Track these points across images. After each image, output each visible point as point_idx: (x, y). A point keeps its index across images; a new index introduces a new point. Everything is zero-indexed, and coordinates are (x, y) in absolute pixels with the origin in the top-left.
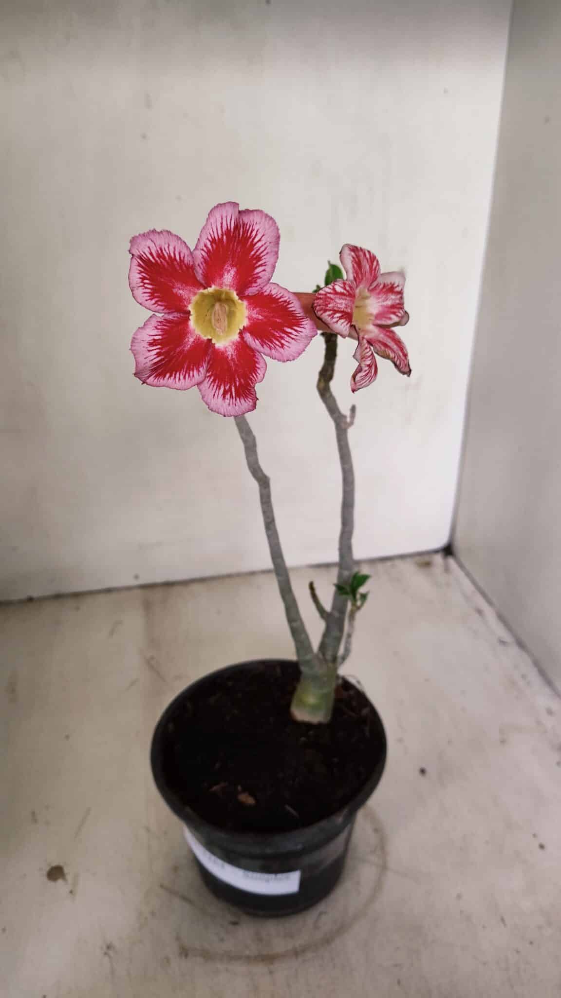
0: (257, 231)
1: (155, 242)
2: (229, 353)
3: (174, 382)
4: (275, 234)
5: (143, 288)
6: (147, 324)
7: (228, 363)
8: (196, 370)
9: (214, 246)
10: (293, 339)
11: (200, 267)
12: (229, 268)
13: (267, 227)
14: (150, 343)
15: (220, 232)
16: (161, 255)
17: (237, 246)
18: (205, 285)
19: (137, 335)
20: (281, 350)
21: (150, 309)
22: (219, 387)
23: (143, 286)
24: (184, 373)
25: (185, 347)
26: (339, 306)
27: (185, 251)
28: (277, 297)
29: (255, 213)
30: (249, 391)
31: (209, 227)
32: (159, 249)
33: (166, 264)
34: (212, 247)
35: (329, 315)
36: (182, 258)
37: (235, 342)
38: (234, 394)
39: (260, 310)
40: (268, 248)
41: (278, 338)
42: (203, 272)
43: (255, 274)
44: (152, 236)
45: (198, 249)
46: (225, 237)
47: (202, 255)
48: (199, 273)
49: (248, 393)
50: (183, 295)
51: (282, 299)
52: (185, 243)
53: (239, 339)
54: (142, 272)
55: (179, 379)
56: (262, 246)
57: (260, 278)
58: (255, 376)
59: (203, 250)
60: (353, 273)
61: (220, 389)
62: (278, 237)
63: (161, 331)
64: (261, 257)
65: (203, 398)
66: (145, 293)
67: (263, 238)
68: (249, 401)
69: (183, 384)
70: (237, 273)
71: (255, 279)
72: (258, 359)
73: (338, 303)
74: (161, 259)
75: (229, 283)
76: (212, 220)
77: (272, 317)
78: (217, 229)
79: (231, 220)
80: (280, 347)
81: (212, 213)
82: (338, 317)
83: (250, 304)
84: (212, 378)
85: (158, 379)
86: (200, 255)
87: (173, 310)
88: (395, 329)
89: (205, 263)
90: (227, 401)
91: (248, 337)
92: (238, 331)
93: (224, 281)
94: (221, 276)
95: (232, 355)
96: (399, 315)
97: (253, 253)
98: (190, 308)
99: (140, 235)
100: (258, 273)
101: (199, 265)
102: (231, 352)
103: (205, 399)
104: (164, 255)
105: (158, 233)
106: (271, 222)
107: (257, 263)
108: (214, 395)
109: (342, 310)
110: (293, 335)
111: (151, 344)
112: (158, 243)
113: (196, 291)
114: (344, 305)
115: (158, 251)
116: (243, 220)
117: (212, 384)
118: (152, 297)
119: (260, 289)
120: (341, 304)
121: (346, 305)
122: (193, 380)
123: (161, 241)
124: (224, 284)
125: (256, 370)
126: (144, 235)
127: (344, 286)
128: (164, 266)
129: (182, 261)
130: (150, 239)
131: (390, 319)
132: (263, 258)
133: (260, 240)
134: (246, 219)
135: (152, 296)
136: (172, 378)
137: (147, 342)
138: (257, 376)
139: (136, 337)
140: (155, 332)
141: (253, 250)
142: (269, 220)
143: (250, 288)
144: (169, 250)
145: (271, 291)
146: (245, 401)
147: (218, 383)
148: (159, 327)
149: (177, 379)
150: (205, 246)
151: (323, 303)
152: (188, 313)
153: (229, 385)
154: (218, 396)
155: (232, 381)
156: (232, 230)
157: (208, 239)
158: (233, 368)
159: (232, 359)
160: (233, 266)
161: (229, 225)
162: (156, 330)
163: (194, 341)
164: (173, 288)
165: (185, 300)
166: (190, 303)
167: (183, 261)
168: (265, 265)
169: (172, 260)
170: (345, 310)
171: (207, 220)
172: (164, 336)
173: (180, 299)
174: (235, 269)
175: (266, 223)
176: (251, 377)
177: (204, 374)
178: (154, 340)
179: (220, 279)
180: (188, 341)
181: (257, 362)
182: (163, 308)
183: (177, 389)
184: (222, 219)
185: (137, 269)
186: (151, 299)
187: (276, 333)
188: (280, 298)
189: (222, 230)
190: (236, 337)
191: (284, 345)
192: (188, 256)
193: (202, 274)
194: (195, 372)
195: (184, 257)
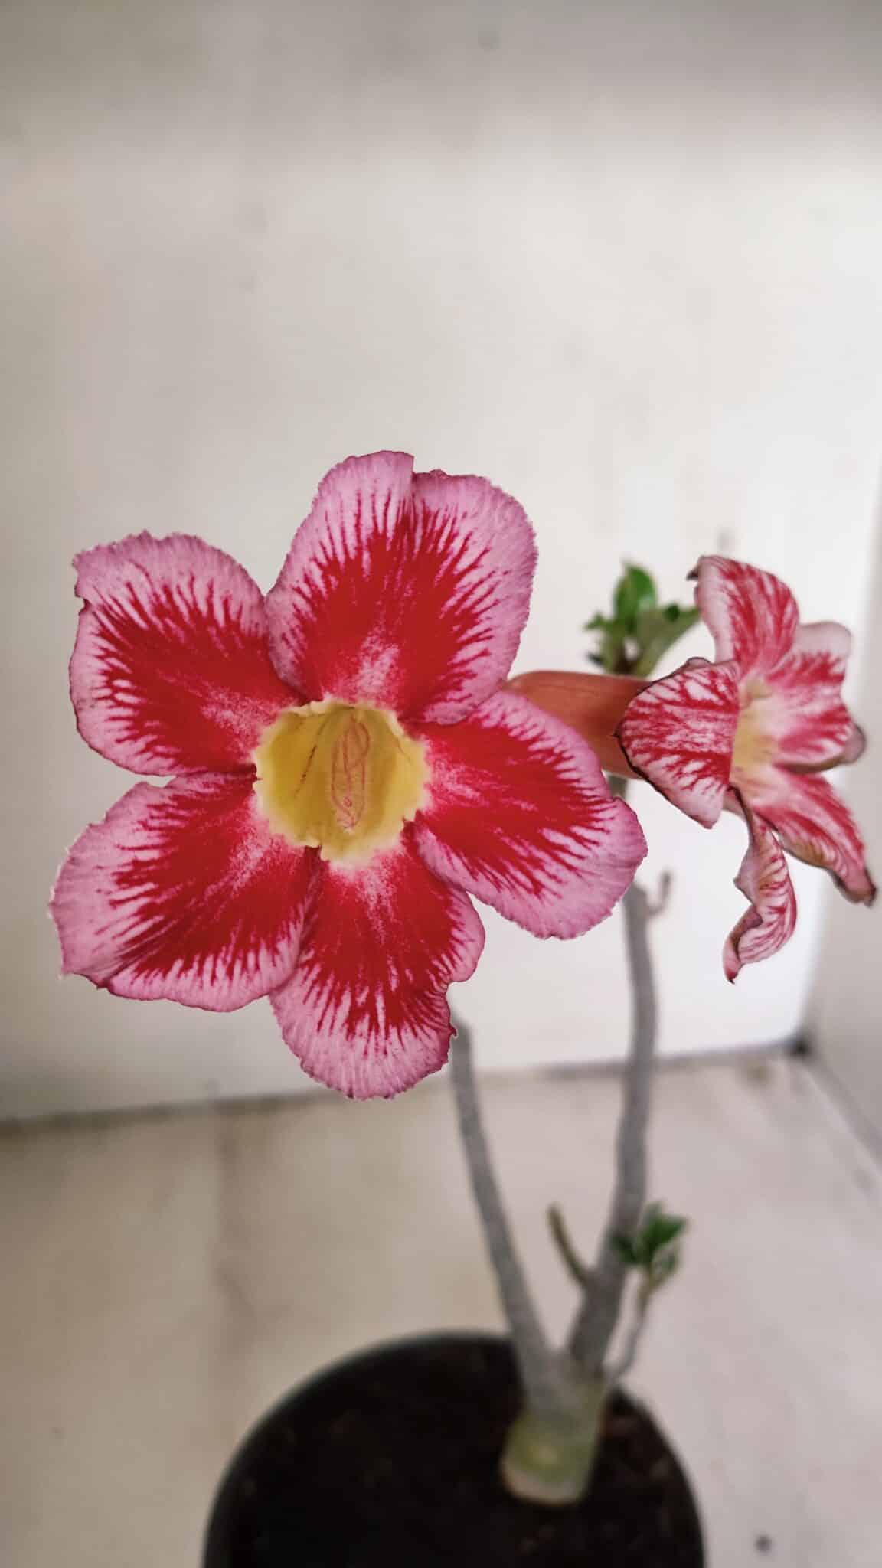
0: (467, 539)
1: (148, 570)
2: (371, 892)
3: (198, 983)
4: (522, 549)
5: (110, 703)
6: (117, 817)
7: (367, 924)
8: (268, 948)
9: (333, 579)
10: (570, 867)
11: (288, 642)
12: (376, 648)
13: (498, 526)
14: (121, 873)
15: (351, 542)
16: (168, 606)
17: (404, 580)
18: (305, 692)
19: (83, 851)
20: (533, 899)
21: (127, 768)
22: (335, 998)
23: (111, 697)
24: (229, 959)
25: (234, 878)
26: (698, 739)
27: (242, 597)
28: (523, 738)
29: (462, 484)
30: (429, 1003)
31: (319, 523)
32: (160, 592)
33: (181, 634)
34: (327, 583)
35: (670, 767)
36: (233, 617)
37: (391, 856)
38: (381, 1018)
39: (468, 770)
40: (496, 591)
41: (524, 863)
42: (297, 657)
43: (456, 665)
44: (136, 553)
45: (283, 589)
46: (366, 556)
47: (295, 606)
48: (286, 657)
49: (424, 1008)
50: (234, 723)
51: (539, 746)
52: (244, 572)
53: (401, 850)
54: (108, 654)
55: (214, 977)
56: (481, 582)
57: (471, 675)
58: (447, 962)
59: (299, 591)
60: (733, 640)
61: (337, 1005)
62: (531, 558)
63: (162, 836)
64: (477, 615)
65: (286, 1031)
66: (114, 719)
67: (484, 561)
68: (429, 1037)
69: (225, 991)
70: (399, 661)
71: (456, 679)
72: (459, 914)
73: (693, 731)
74: (168, 621)
75: (373, 690)
76: (330, 505)
77: (506, 795)
78: (343, 532)
79: (387, 505)
80: (529, 891)
81: (330, 481)
82: (694, 772)
83: (438, 750)
84: (317, 970)
85: (146, 977)
86: (288, 607)
87: (204, 768)
88: (830, 776)
89: (303, 630)
90: (360, 1043)
91: (430, 844)
92: (401, 827)
93: (359, 684)
94: (353, 670)
95: (379, 896)
96: (843, 738)
97: (452, 602)
98: (258, 757)
99: (98, 548)
100: (464, 663)
101: (284, 637)
102: (375, 889)
103: (293, 1035)
104: (176, 609)
105: (159, 543)
106: (508, 514)
107: (462, 631)
108: (320, 1024)
109: (705, 750)
110: (572, 854)
111: (124, 879)
112: (157, 573)
113: (275, 709)
114: (711, 736)
115: (157, 597)
116: (423, 502)
117: (317, 989)
118: (137, 732)
119: (470, 709)
120: (703, 731)
121: (717, 734)
122: (257, 980)
123: (169, 569)
124: (360, 692)
125: (453, 948)
126: (111, 550)
127: (713, 682)
128: (176, 638)
129: (232, 625)
130: (131, 561)
131: (819, 749)
132: (483, 616)
133: (474, 566)
134: (435, 500)
135: (136, 728)
136: (192, 973)
137: (111, 871)
138: (453, 963)
139: (78, 855)
140: (142, 838)
141: (452, 594)
142: (505, 506)
143: (442, 705)
144: (192, 592)
145: (503, 717)
146: (416, 1034)
147: (334, 984)
148: (155, 823)
149: (207, 977)
150: (307, 580)
151: (650, 729)
152: (249, 772)
153: (367, 991)
154: (332, 1027)
155: (376, 979)
156: (390, 534)
157: (315, 560)
158: (383, 935)
159: (381, 911)
160: (387, 640)
161: (380, 521)
162: (145, 833)
163: (262, 860)
164: (206, 704)
165: (238, 736)
166: (255, 744)
167: (238, 625)
168: (489, 638)
169: (202, 620)
170: (714, 749)
171: (316, 503)
172: (172, 850)
173: (227, 734)
174: (394, 650)
175: (496, 515)
176: (436, 963)
177: (290, 957)
178: (136, 863)
179: (350, 677)
180: (246, 858)
181: (454, 924)
182: (170, 761)
183: (204, 1008)
184: (359, 503)
185: (95, 645)
186: (134, 738)
187: (516, 847)
188: (534, 740)
189: (358, 536)
190: (391, 841)
191: (543, 886)
192: (251, 608)
193: (293, 663)
194: (264, 954)
195: (240, 613)
